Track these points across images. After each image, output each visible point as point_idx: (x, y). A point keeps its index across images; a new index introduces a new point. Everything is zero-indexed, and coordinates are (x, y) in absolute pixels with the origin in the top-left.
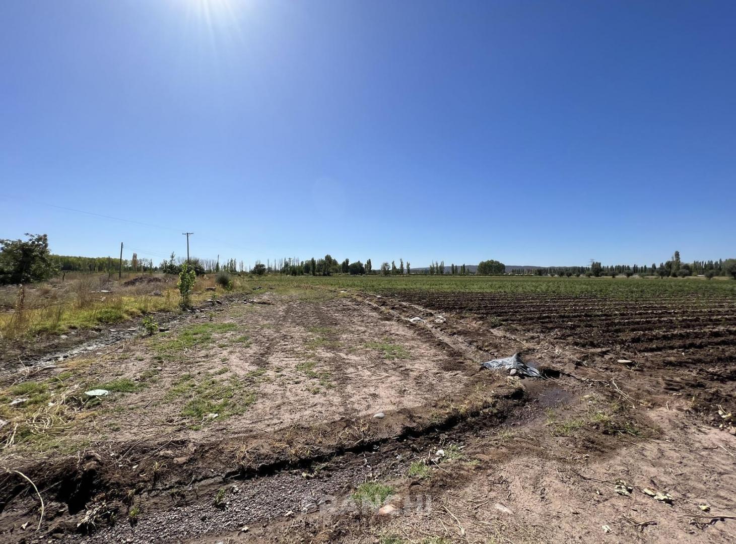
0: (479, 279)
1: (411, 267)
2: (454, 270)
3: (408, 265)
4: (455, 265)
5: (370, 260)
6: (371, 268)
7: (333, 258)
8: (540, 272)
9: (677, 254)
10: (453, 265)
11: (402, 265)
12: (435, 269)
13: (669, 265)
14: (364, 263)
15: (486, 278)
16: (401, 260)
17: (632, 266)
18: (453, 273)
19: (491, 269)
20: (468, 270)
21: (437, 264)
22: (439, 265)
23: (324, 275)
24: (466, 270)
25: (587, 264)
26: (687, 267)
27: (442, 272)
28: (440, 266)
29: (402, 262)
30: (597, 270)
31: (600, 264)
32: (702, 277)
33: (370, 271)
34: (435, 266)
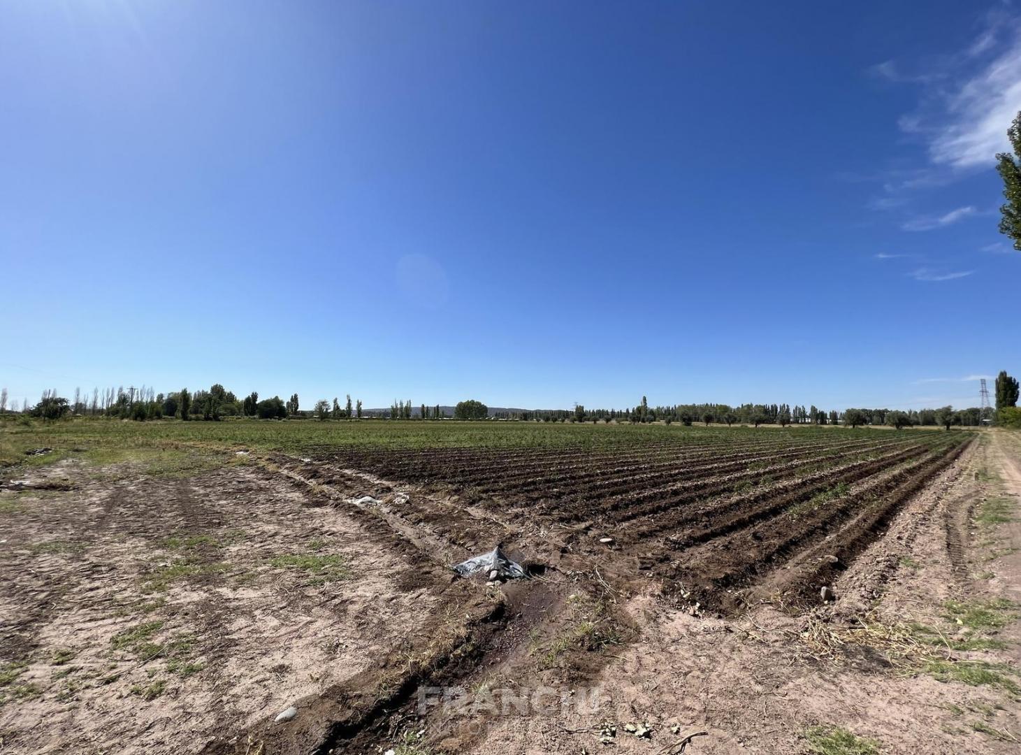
0: (457, 426)
1: (363, 408)
2: (424, 412)
3: (359, 404)
4: (425, 406)
5: (296, 396)
6: (297, 408)
7: (227, 390)
8: (526, 415)
9: (645, 399)
10: (423, 406)
11: (349, 405)
12: (398, 411)
13: (639, 409)
14: (286, 399)
15: (465, 424)
16: (348, 396)
17: (610, 411)
18: (423, 416)
19: (472, 411)
20: (443, 413)
21: (401, 404)
22: (404, 405)
23: (207, 419)
24: (441, 413)
25: (570, 407)
26: (652, 412)
27: (408, 416)
28: (406, 408)
29: (349, 401)
30: (581, 415)
31: (583, 407)
32: (663, 423)
33: (296, 412)
34: (399, 406)
